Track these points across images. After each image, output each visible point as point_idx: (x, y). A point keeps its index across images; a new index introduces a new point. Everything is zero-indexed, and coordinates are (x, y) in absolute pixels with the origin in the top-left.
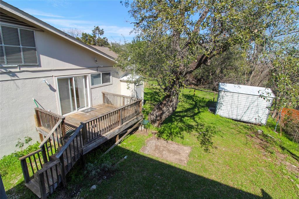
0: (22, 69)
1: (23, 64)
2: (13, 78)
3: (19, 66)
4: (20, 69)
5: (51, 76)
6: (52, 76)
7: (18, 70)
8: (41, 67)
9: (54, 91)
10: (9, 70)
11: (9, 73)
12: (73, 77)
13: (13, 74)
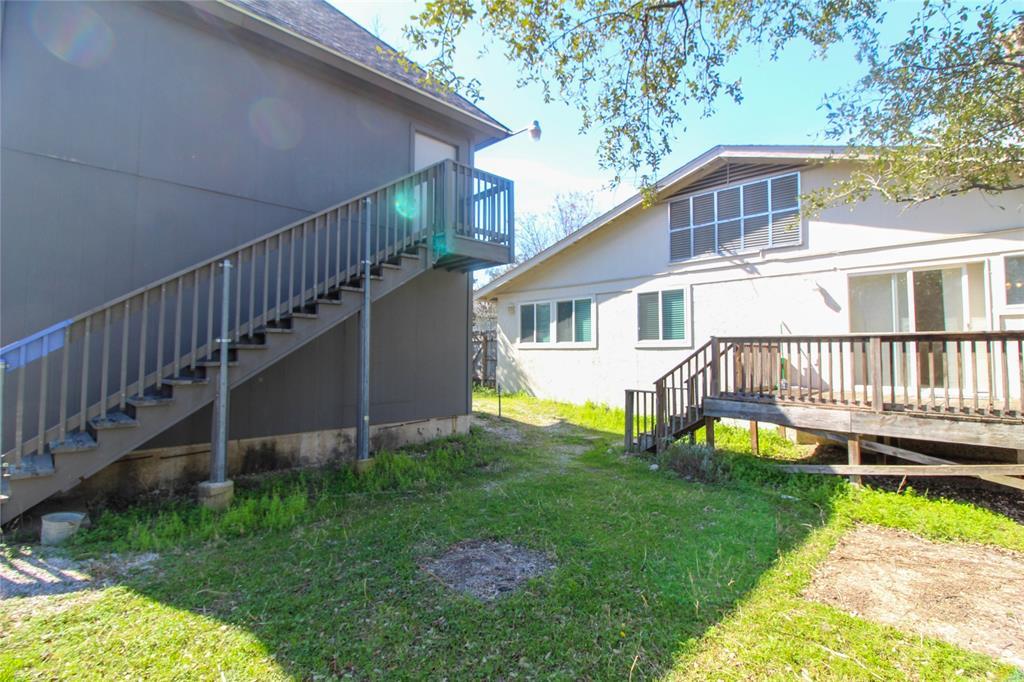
0: (769, 256)
1: (770, 246)
2: (751, 276)
3: (763, 251)
4: (763, 256)
5: (830, 270)
6: (832, 268)
7: (759, 259)
8: (807, 248)
9: (836, 308)
10: (746, 260)
11: (744, 266)
12: (909, 269)
13: (751, 268)
